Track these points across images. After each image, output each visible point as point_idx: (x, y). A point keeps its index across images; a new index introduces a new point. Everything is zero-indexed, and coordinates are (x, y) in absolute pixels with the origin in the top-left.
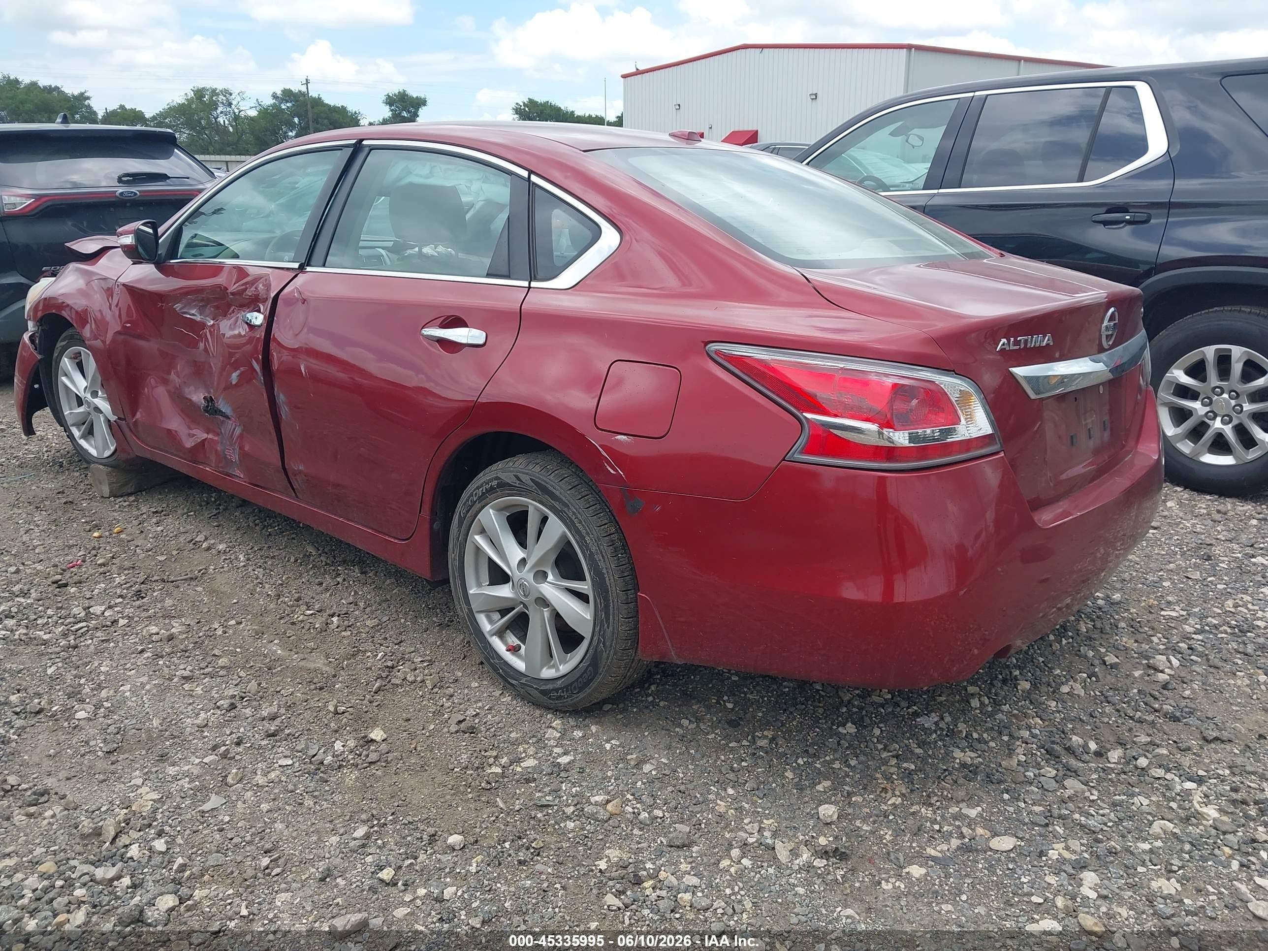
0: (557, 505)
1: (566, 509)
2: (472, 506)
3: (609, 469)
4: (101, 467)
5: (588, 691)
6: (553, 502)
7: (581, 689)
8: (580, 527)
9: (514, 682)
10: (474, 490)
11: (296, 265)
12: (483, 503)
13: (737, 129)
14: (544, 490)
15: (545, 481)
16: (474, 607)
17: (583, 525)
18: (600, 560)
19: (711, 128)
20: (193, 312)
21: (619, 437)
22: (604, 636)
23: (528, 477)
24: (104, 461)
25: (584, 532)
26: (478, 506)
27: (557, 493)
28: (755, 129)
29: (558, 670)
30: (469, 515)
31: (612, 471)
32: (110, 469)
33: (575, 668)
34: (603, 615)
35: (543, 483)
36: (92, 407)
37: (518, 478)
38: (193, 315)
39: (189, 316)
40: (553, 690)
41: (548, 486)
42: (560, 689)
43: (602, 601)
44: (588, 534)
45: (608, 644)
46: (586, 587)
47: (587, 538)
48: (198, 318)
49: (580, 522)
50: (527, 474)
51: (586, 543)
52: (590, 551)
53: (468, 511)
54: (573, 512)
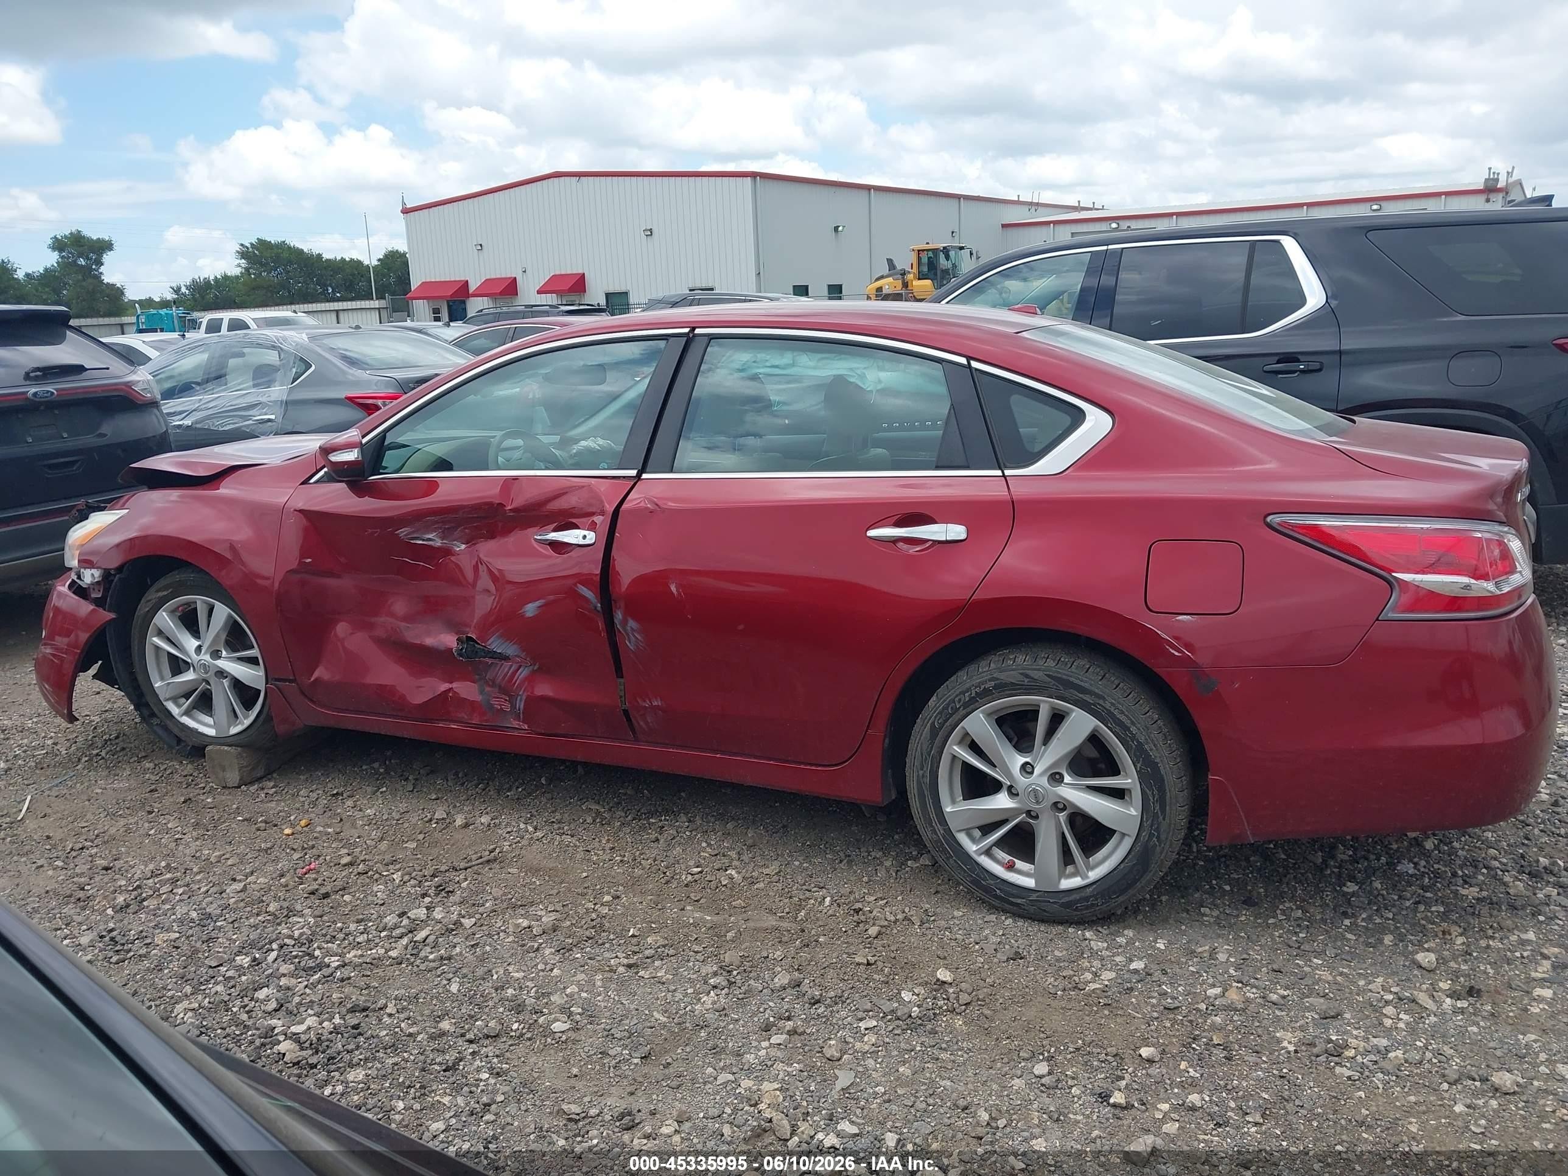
0: (1087, 698)
1: (1101, 702)
2: (951, 715)
3: (1173, 651)
4: (226, 748)
5: (1131, 892)
6: (1081, 695)
7: (1123, 892)
8: (1122, 718)
9: (1019, 901)
10: (957, 696)
11: (634, 473)
12: (969, 709)
13: (558, 273)
14: (1068, 684)
15: (1067, 675)
16: (952, 826)
17: (1127, 716)
18: (1151, 750)
19: (525, 272)
20: (430, 536)
21: (1181, 617)
22: (1158, 830)
23: (1041, 673)
24: (229, 740)
25: (1128, 723)
26: (962, 712)
27: (1086, 685)
28: (580, 271)
29: (1087, 877)
30: (948, 724)
31: (1177, 654)
32: (239, 749)
33: (1115, 869)
34: (1158, 808)
35: (1064, 677)
36: (212, 673)
37: (1027, 676)
38: (430, 540)
39: (421, 542)
40: (1078, 900)
41: (1072, 679)
42: (1091, 897)
43: (1156, 792)
44: (1133, 723)
45: (1163, 837)
46: (1130, 781)
47: (1133, 729)
48: (438, 543)
49: (1122, 713)
50: (1039, 670)
51: (1131, 733)
52: (1138, 741)
53: (946, 721)
54: (1111, 703)
